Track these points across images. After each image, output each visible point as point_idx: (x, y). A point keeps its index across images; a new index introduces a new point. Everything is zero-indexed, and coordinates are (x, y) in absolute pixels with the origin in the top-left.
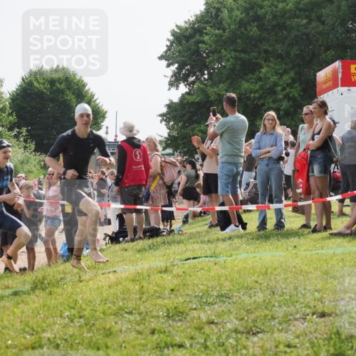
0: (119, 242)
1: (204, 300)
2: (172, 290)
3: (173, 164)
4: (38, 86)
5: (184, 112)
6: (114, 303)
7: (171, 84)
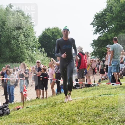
0: (76, 89)
1: (107, 110)
2: (96, 106)
3: (95, 61)
4: (48, 34)
5: (99, 43)
6: (75, 110)
7: (95, 33)
